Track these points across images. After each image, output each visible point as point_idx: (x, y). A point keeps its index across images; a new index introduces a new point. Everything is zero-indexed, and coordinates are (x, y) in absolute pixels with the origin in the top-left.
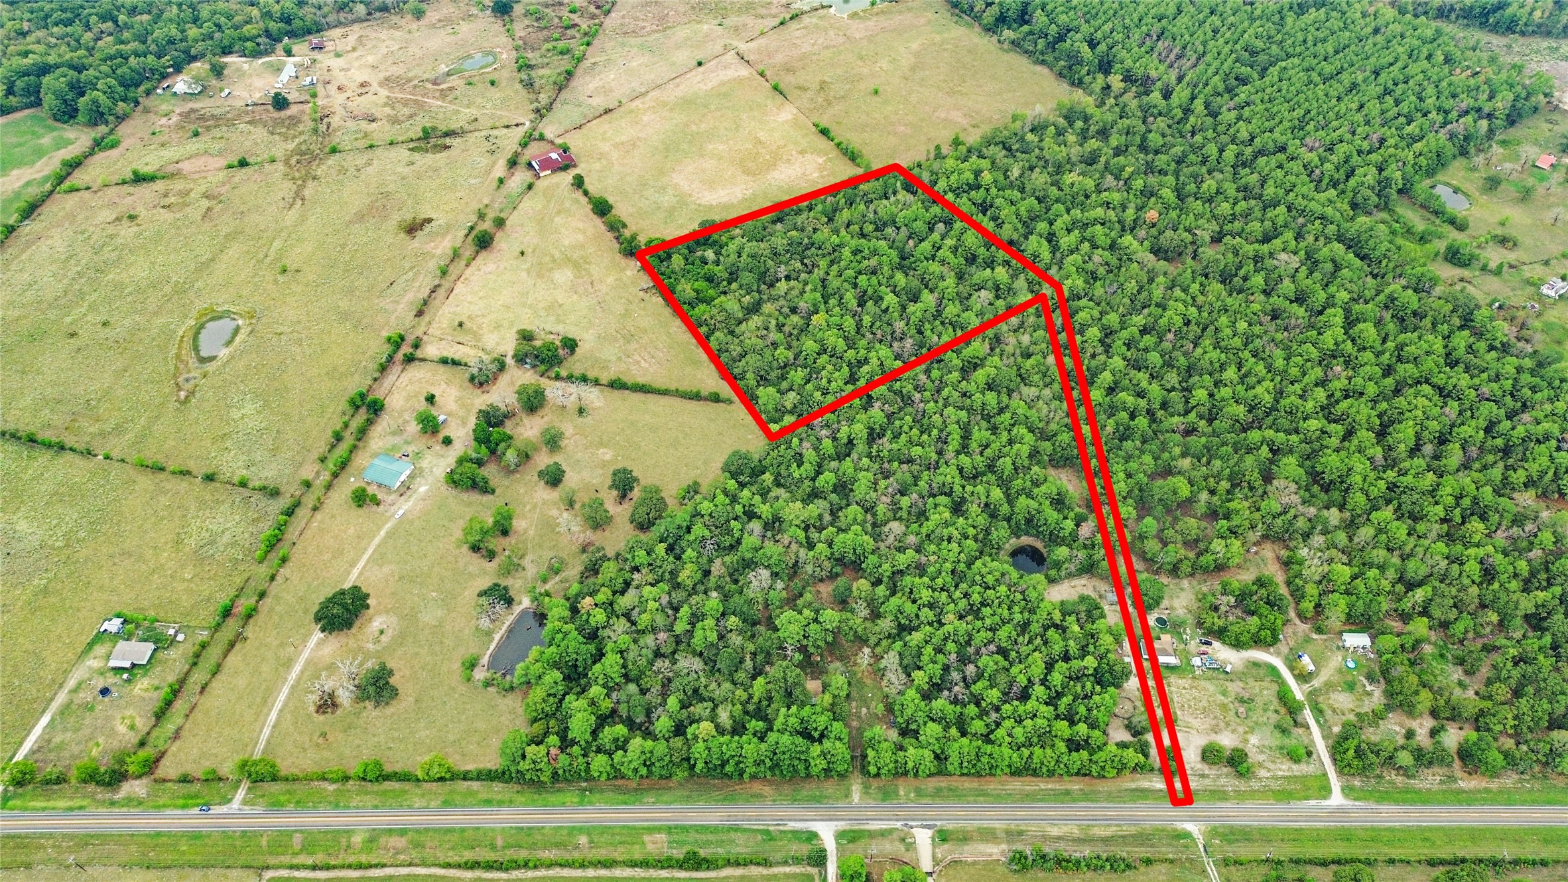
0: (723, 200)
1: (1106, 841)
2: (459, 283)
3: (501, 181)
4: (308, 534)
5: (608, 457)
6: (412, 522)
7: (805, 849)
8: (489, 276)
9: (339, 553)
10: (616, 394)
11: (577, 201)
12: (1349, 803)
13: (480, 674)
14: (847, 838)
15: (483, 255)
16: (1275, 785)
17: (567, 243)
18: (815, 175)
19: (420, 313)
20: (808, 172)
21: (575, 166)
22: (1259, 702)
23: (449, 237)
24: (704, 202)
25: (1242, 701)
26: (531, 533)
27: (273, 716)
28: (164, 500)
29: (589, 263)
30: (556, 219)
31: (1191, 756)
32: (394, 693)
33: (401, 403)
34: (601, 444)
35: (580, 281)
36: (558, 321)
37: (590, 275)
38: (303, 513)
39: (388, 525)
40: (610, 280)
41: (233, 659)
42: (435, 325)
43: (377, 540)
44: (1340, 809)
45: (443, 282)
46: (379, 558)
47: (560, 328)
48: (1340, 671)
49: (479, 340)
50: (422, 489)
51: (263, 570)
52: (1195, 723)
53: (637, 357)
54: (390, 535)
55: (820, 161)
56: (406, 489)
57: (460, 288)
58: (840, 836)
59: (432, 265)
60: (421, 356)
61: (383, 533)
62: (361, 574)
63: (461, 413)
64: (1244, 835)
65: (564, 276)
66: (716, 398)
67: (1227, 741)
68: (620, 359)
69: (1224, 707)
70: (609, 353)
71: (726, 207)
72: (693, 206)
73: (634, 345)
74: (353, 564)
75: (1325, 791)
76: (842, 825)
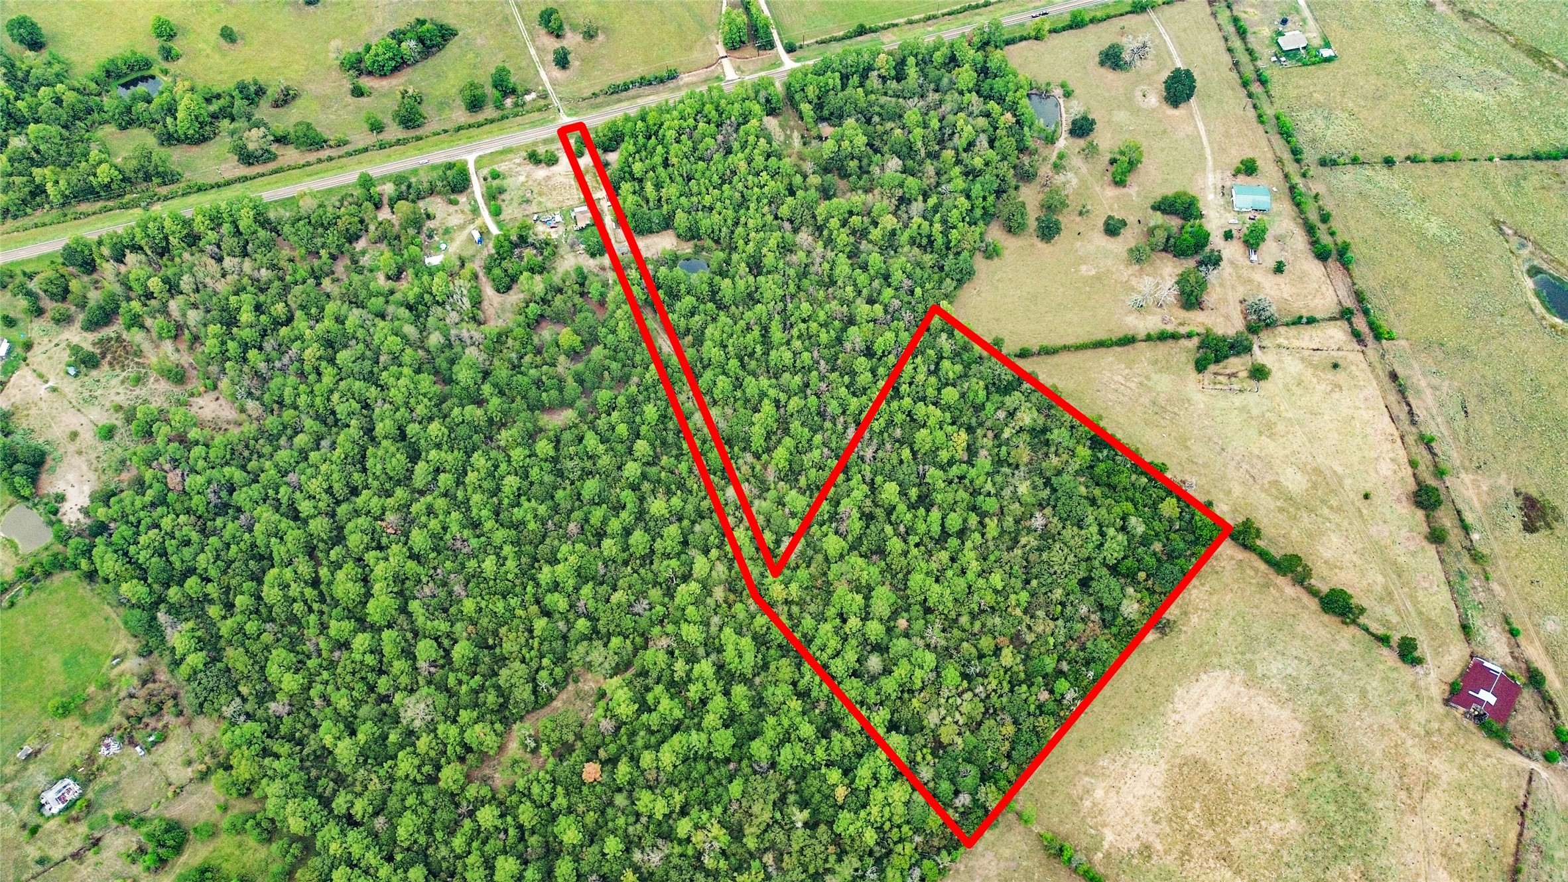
0: (1196, 689)
1: (620, 101)
2: (1396, 434)
3: (1513, 633)
4: (1264, 142)
5: (1084, 268)
6: (1196, 170)
7: (799, 53)
8: (1373, 454)
9: (1227, 135)
10: (1119, 334)
11: (1386, 624)
12: (464, 157)
13: (1058, 92)
14: (778, 63)
15: (1412, 486)
16: (511, 156)
17: (1335, 539)
18: (1099, 794)
19: (1394, 376)
20: (1113, 794)
21: (1446, 702)
22: (515, 204)
23: (1476, 504)
24: (1222, 676)
25: (528, 201)
26: (1098, 189)
27: (1167, 38)
28: (1404, 141)
29: (1281, 510)
30: (1380, 579)
31: (564, 159)
32: (1102, 63)
33: (1305, 267)
34: (1098, 278)
35: (1269, 478)
36: (1244, 409)
37: (1263, 489)
38: (1287, 156)
39: (1210, 163)
40: (1237, 490)
41: (1227, 59)
42: (1364, 365)
43: (1208, 151)
44: (470, 152)
45: (1414, 430)
46: (1195, 139)
47: (1238, 400)
48: (452, 240)
49: (1302, 359)
50: (1211, 197)
51: (1269, 111)
52: (562, 179)
53: (1133, 385)
54: (1202, 157)
55: (1109, 836)
56: (1224, 192)
57: (1391, 428)
58: (781, 64)
59: (1451, 453)
60: (1339, 323)
61: (1209, 158)
62: (1196, 127)
63: (1244, 273)
64: (533, 124)
65: (1295, 481)
66: (1024, 354)
67: (541, 172)
68: (1148, 378)
69: (540, 194)
70: (1163, 383)
71: (1184, 673)
72: (1228, 660)
73: (1145, 400)
74: (1208, 131)
75: (477, 162)
76: (782, 69)
